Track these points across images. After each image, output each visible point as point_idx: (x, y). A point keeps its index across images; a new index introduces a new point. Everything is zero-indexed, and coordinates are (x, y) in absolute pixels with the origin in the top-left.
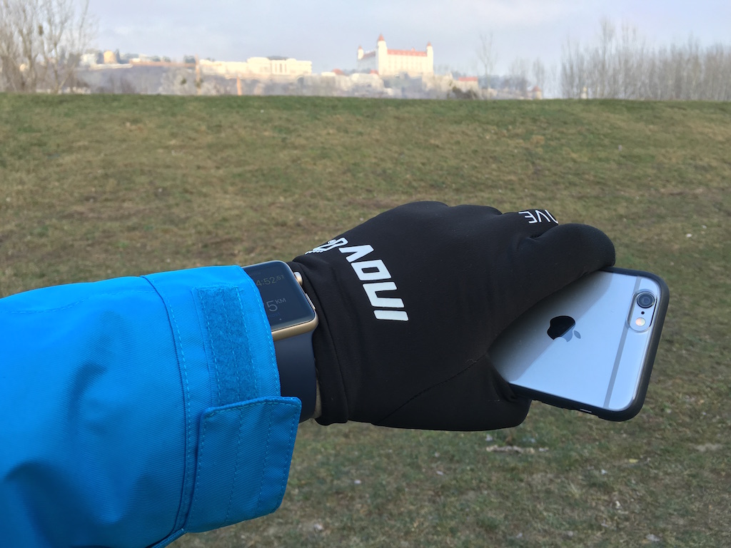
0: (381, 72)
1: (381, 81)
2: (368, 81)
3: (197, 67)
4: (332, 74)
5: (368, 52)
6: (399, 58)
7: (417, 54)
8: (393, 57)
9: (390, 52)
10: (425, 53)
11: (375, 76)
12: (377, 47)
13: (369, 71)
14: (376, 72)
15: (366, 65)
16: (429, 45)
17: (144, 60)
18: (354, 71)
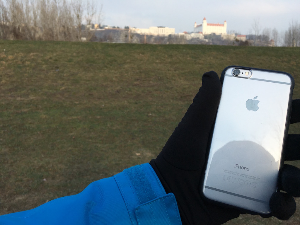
0: (204, 33)
1: (203, 37)
2: (198, 36)
3: (129, 31)
4: (183, 34)
5: (199, 24)
6: (212, 27)
7: (220, 25)
8: (209, 27)
9: (208, 24)
10: (223, 25)
11: (201, 35)
12: (203, 22)
13: (198, 33)
14: (202, 33)
15: (197, 30)
16: (225, 21)
17: (110, 28)
18: (192, 33)
